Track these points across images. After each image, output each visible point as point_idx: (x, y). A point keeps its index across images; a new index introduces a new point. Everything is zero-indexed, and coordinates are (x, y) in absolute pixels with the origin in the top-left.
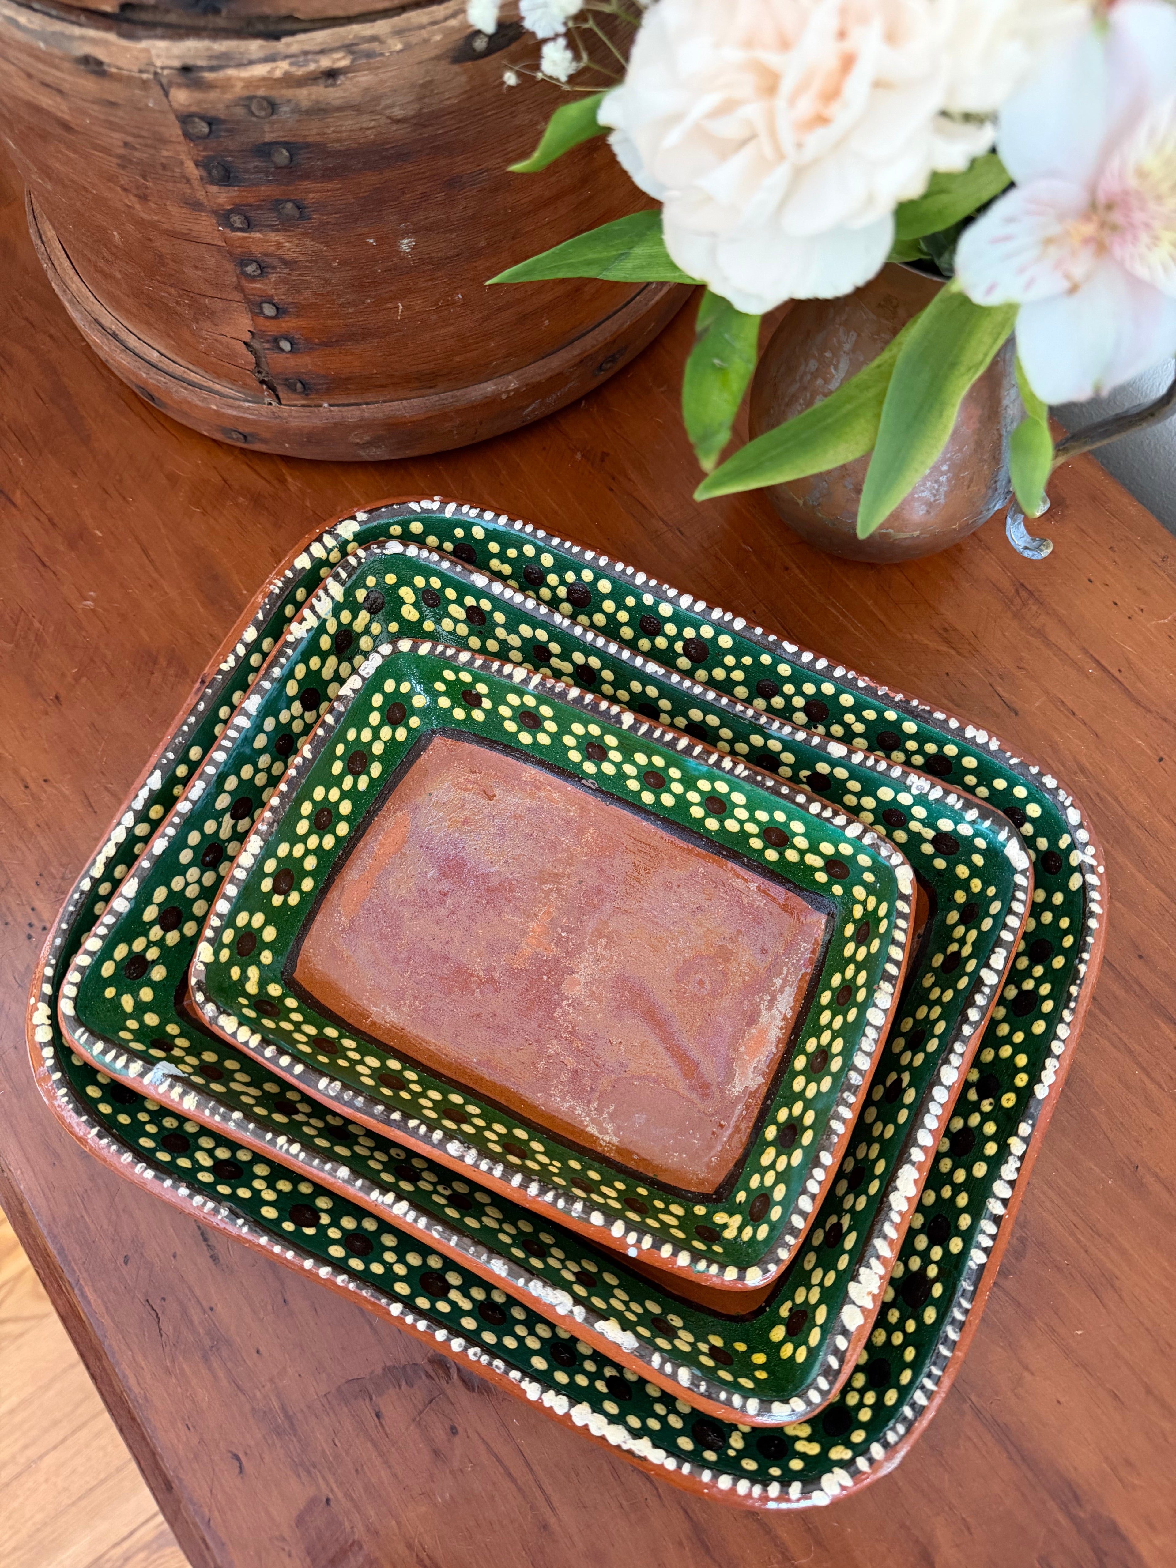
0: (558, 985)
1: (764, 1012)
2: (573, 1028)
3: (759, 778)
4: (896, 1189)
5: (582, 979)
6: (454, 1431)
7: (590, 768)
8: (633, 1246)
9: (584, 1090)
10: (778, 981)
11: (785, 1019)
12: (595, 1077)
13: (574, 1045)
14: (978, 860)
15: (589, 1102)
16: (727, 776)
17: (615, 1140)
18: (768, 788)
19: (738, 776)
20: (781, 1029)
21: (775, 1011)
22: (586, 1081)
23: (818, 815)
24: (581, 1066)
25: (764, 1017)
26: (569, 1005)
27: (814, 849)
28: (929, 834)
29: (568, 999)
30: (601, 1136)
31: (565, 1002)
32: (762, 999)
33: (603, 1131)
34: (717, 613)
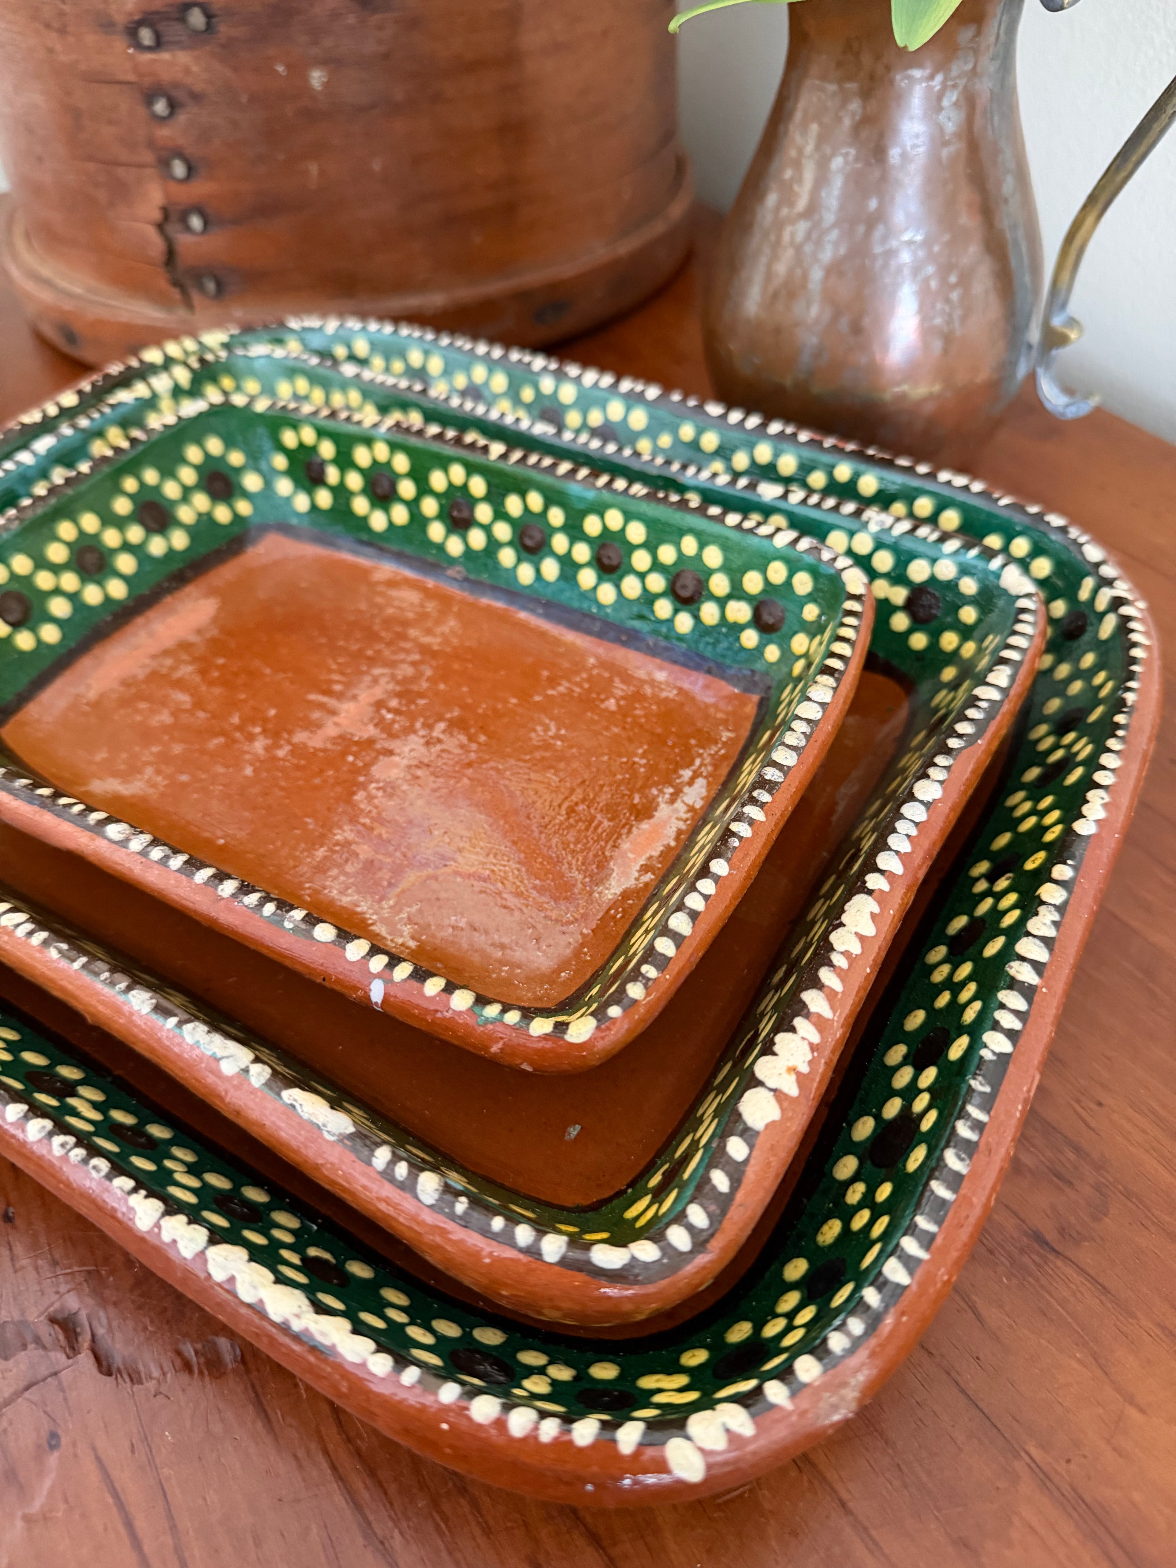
0: (367, 766)
1: (663, 806)
2: (379, 813)
3: (661, 495)
4: (842, 925)
5: (405, 762)
6: (53, 1441)
7: (455, 546)
8: (378, 976)
9: (377, 883)
10: (687, 774)
11: (691, 809)
12: (398, 871)
13: (376, 832)
14: (969, 615)
15: (382, 899)
16: (621, 498)
17: (412, 944)
18: (673, 503)
19: (634, 497)
20: (686, 820)
21: (679, 805)
22: (385, 875)
23: (739, 527)
24: (380, 857)
25: (663, 811)
26: (378, 789)
27: (737, 592)
28: (899, 595)
29: (377, 781)
30: (389, 937)
31: (373, 785)
32: (661, 791)
33: (394, 931)
34: (626, 385)
